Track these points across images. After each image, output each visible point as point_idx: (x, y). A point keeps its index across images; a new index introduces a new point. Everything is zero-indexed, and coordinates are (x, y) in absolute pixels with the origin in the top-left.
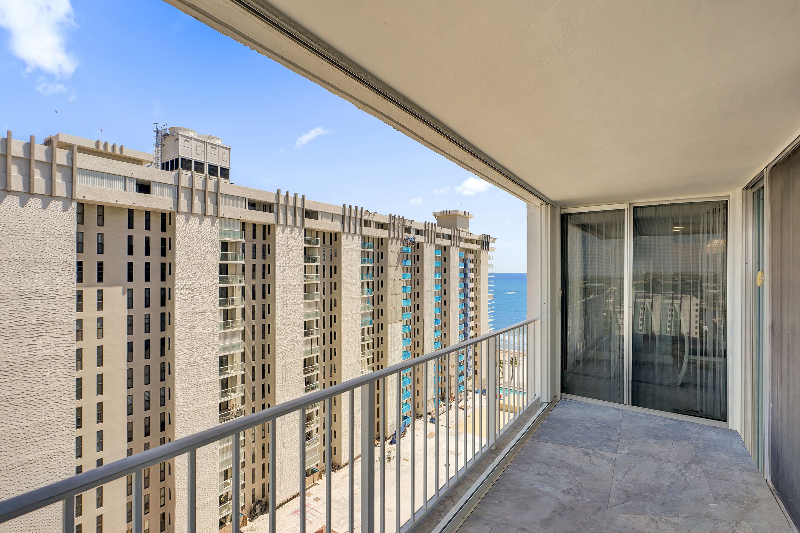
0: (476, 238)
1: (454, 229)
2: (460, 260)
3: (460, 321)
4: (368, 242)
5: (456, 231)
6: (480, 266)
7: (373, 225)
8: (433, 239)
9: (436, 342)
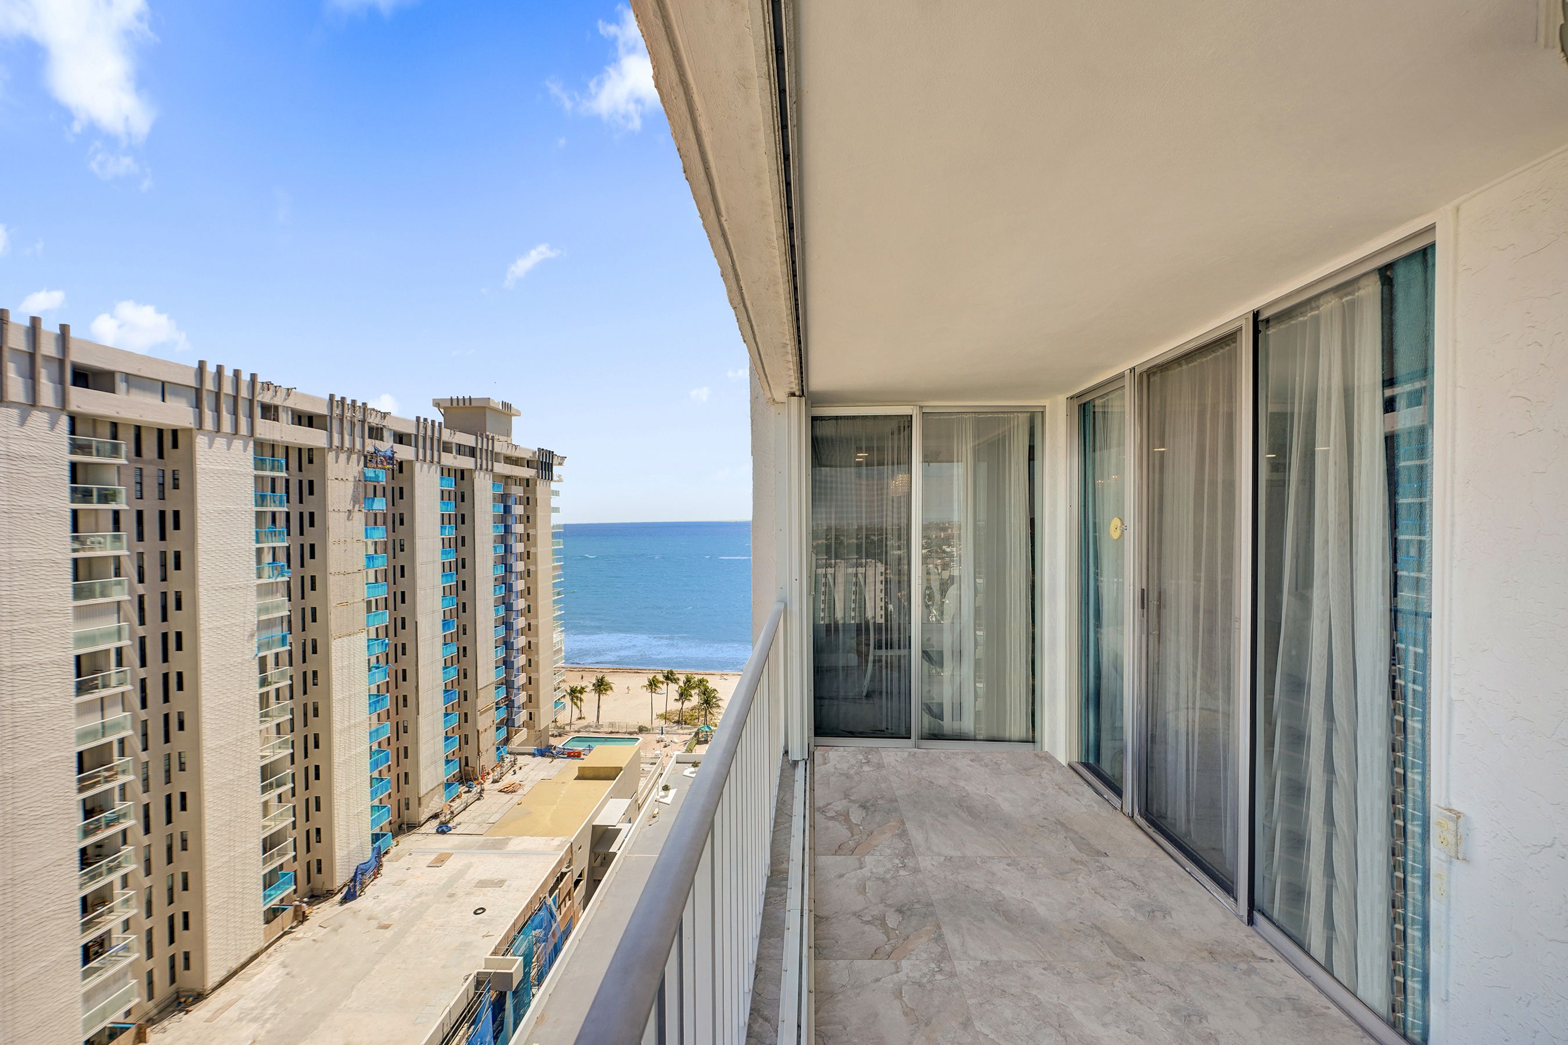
0: (528, 456)
1: (481, 435)
2: (494, 499)
3: (496, 620)
4: (273, 456)
5: (485, 440)
6: (535, 511)
7: (285, 417)
8: (436, 454)
9: (445, 668)
